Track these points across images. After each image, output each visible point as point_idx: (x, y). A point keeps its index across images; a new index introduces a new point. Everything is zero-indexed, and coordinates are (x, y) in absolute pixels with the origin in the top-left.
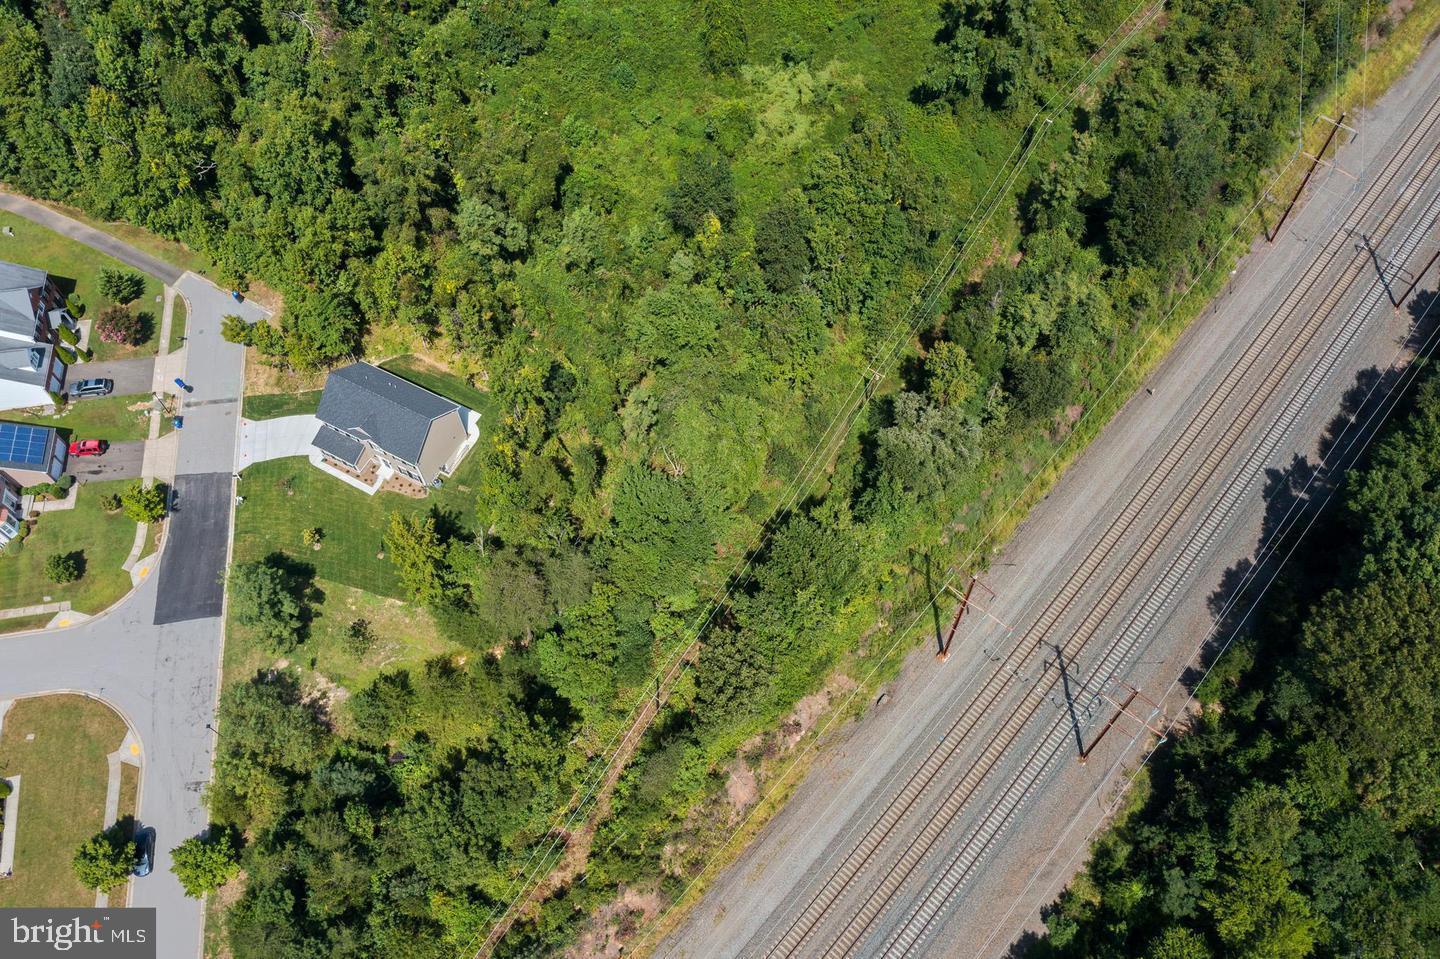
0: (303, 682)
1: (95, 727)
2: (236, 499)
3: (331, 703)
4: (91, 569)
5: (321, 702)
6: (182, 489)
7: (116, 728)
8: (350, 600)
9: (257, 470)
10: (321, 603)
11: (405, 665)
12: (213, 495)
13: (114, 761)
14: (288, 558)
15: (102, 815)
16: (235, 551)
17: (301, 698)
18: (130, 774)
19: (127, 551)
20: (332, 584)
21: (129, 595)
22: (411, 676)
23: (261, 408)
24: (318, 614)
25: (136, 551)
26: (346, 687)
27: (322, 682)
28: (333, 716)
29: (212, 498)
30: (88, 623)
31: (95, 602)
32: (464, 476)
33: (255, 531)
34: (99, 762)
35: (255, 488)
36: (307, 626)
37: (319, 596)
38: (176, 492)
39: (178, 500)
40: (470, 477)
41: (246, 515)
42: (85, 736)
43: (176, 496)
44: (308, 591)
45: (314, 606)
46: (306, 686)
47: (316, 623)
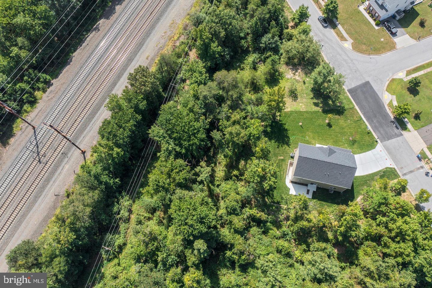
0: (304, 76)
1: (364, 47)
3: (291, 72)
4: (406, 92)
6: (396, 131)
7: (356, 47)
8: (303, 107)
9: (371, 146)
10: (313, 103)
12: (382, 132)
13: (350, 41)
14: (336, 114)
15: (343, 27)
16: (358, 112)
17: (302, 71)
18: (343, 38)
19: (398, 102)
20: (313, 110)
21: (385, 88)
23: (389, 173)
24: (312, 98)
25: (395, 103)
26: (289, 79)
27: (297, 78)
28: (287, 69)
30: (392, 76)
31: (396, 83)
32: (284, 163)
33: (356, 122)
34: (355, 39)
35: (367, 138)
36: (314, 94)
37: (316, 105)
38: (398, 129)
39: (395, 125)
40: (281, 163)
41: (363, 127)
42: (365, 44)
43: (396, 127)
44: (321, 105)
45: (316, 101)
46: (302, 75)
47: (312, 96)
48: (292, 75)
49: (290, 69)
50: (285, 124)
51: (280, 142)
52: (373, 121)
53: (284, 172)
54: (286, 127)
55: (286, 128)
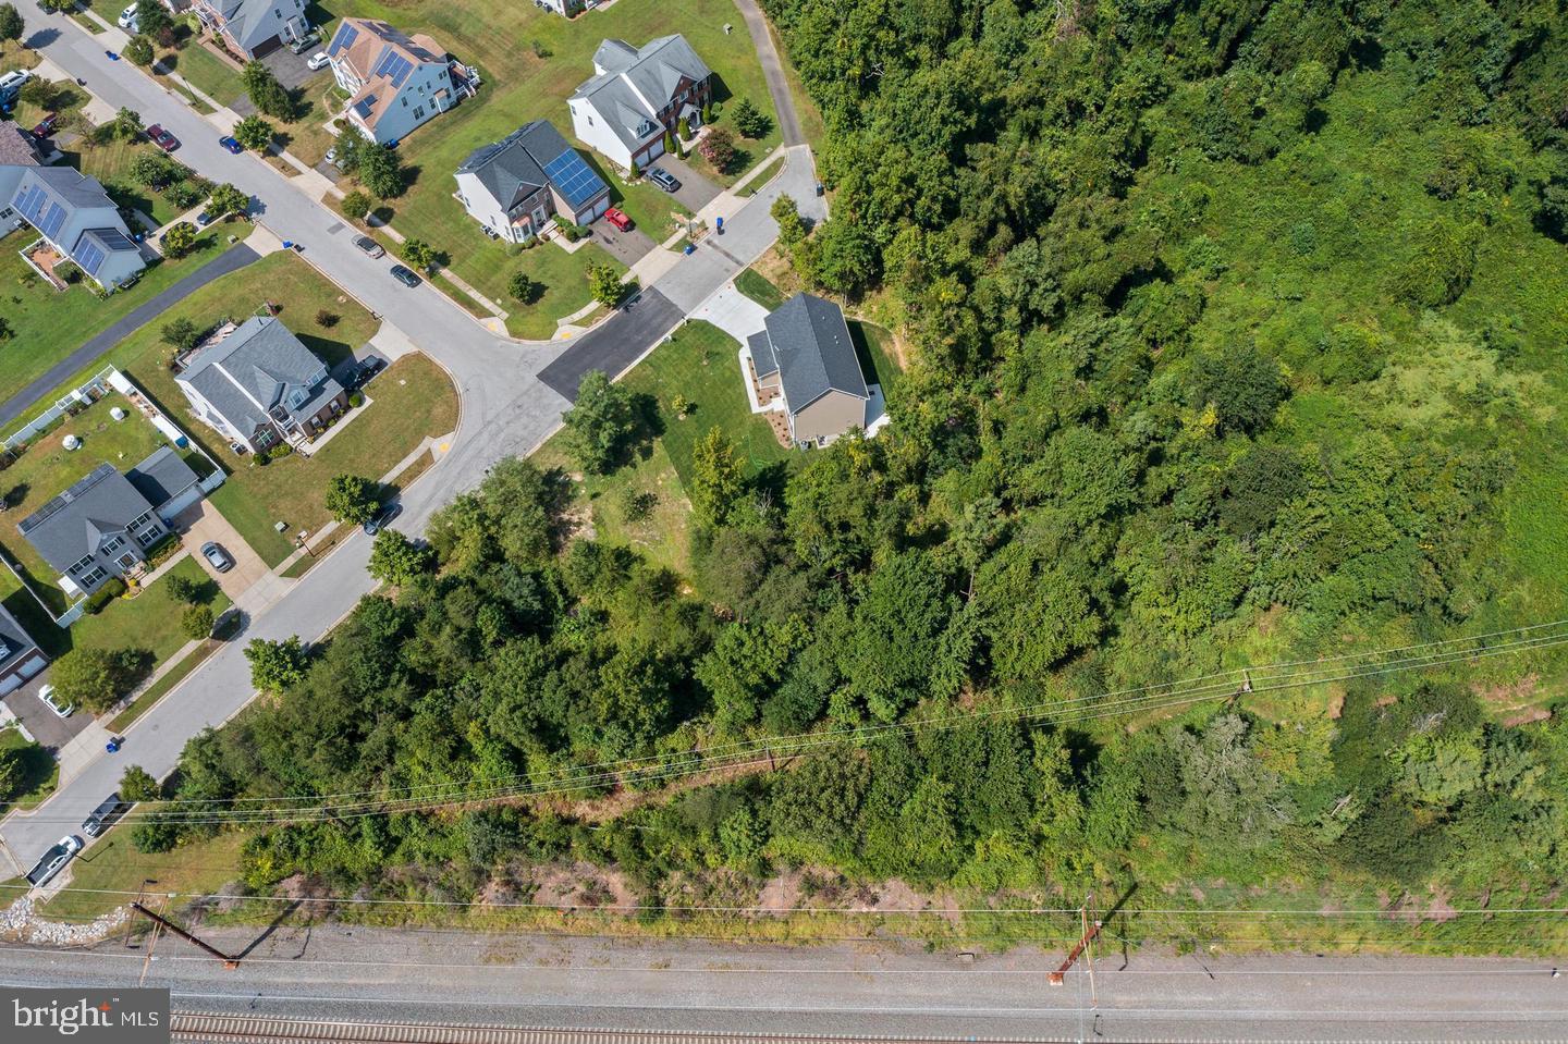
0: (577, 502)
1: (438, 411)
2: (668, 335)
3: (577, 534)
4: (541, 305)
5: (572, 527)
6: (646, 298)
7: (448, 424)
8: (663, 475)
9: (703, 327)
10: (644, 460)
11: (648, 555)
12: (659, 320)
13: (428, 443)
14: (657, 408)
15: (387, 471)
16: (631, 372)
17: (564, 511)
18: (426, 460)
19: (573, 310)
20: (664, 453)
21: (544, 342)
23: (752, 285)
24: (634, 466)
25: (577, 316)
28: (569, 544)
29: (655, 323)
30: (505, 339)
31: (521, 328)
33: (657, 368)
34: (419, 436)
35: (688, 338)
36: (618, 466)
37: (647, 453)
38: (639, 297)
39: (634, 304)
41: (664, 352)
42: (428, 411)
43: (636, 300)
44: (645, 442)
45: (638, 457)
46: (575, 507)
47: (626, 469)
48: (583, 528)
49: (566, 538)
52: (641, 342)
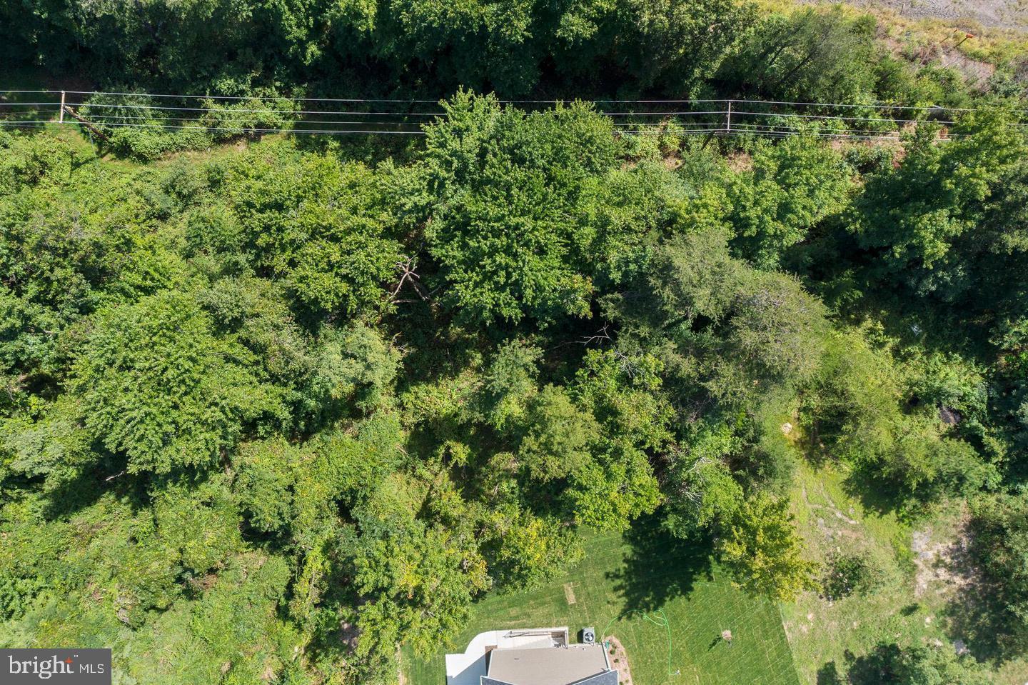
0: (941, 604)
3: (941, 547)
5: (948, 560)
8: (804, 629)
10: (832, 664)
11: (838, 494)
17: (961, 589)
20: (801, 670)
22: (845, 477)
24: (848, 656)
26: (908, 545)
27: (924, 578)
28: (953, 531)
32: (553, 608)
36: (872, 659)
37: (827, 675)
40: (548, 599)
45: (842, 671)
46: (943, 595)
47: (861, 651)
48: (931, 555)
50: (710, 579)
51: (630, 578)
53: (516, 618)
54: (700, 584)
55: (694, 585)
